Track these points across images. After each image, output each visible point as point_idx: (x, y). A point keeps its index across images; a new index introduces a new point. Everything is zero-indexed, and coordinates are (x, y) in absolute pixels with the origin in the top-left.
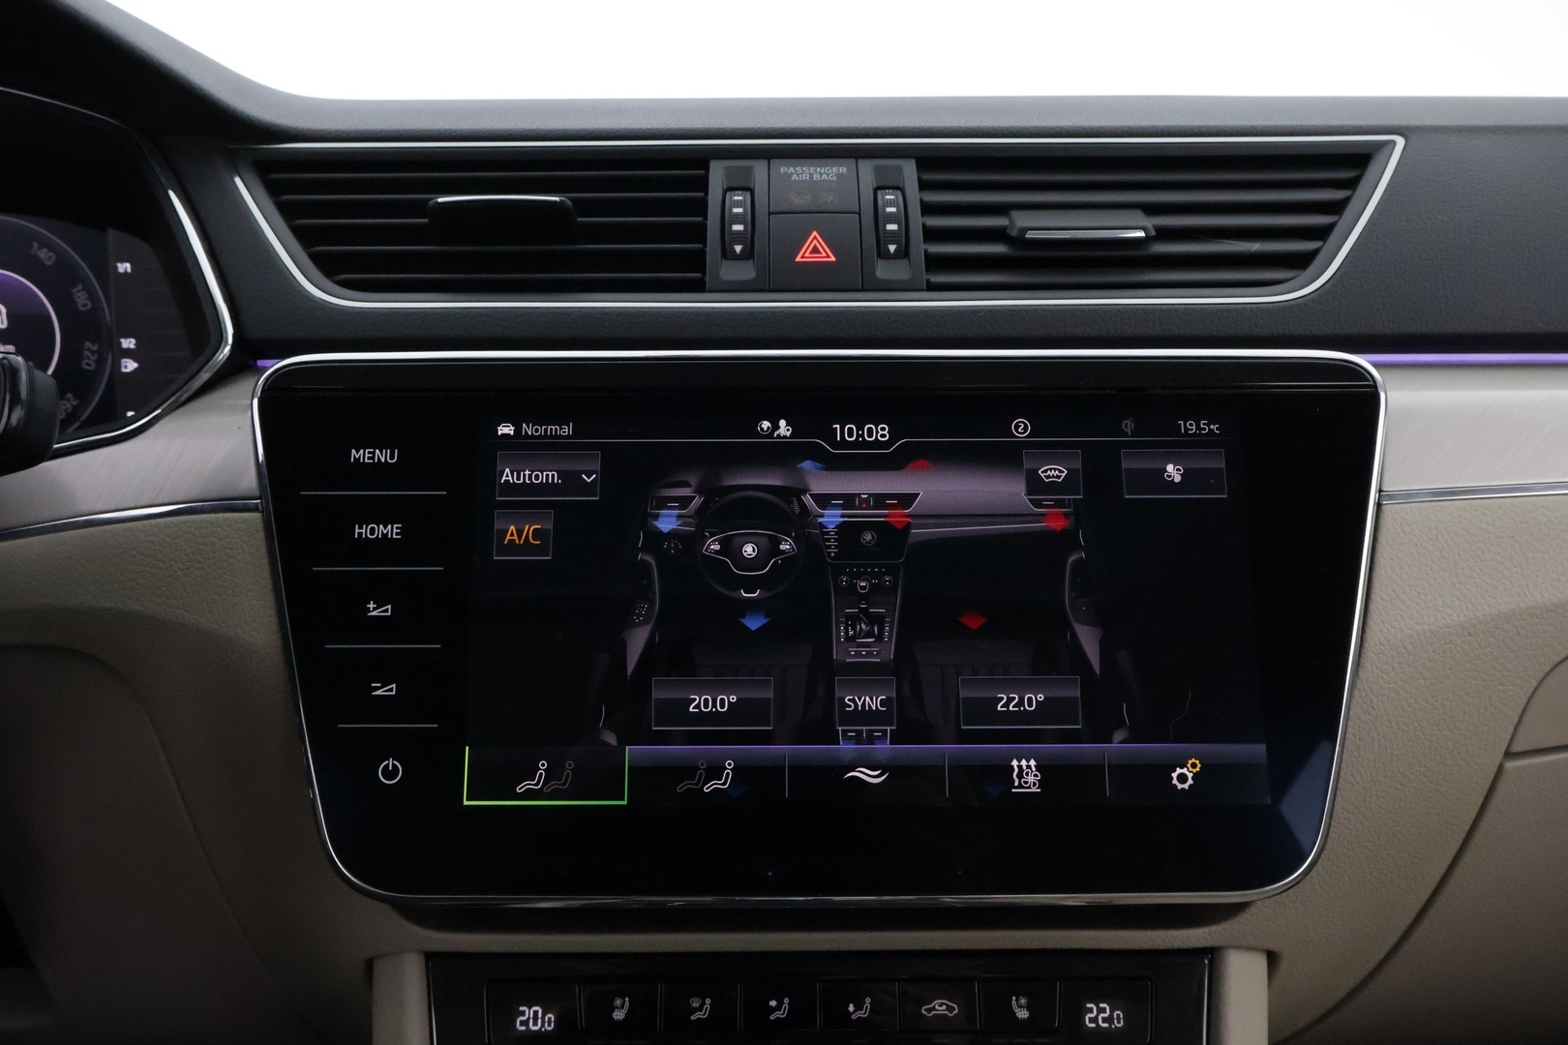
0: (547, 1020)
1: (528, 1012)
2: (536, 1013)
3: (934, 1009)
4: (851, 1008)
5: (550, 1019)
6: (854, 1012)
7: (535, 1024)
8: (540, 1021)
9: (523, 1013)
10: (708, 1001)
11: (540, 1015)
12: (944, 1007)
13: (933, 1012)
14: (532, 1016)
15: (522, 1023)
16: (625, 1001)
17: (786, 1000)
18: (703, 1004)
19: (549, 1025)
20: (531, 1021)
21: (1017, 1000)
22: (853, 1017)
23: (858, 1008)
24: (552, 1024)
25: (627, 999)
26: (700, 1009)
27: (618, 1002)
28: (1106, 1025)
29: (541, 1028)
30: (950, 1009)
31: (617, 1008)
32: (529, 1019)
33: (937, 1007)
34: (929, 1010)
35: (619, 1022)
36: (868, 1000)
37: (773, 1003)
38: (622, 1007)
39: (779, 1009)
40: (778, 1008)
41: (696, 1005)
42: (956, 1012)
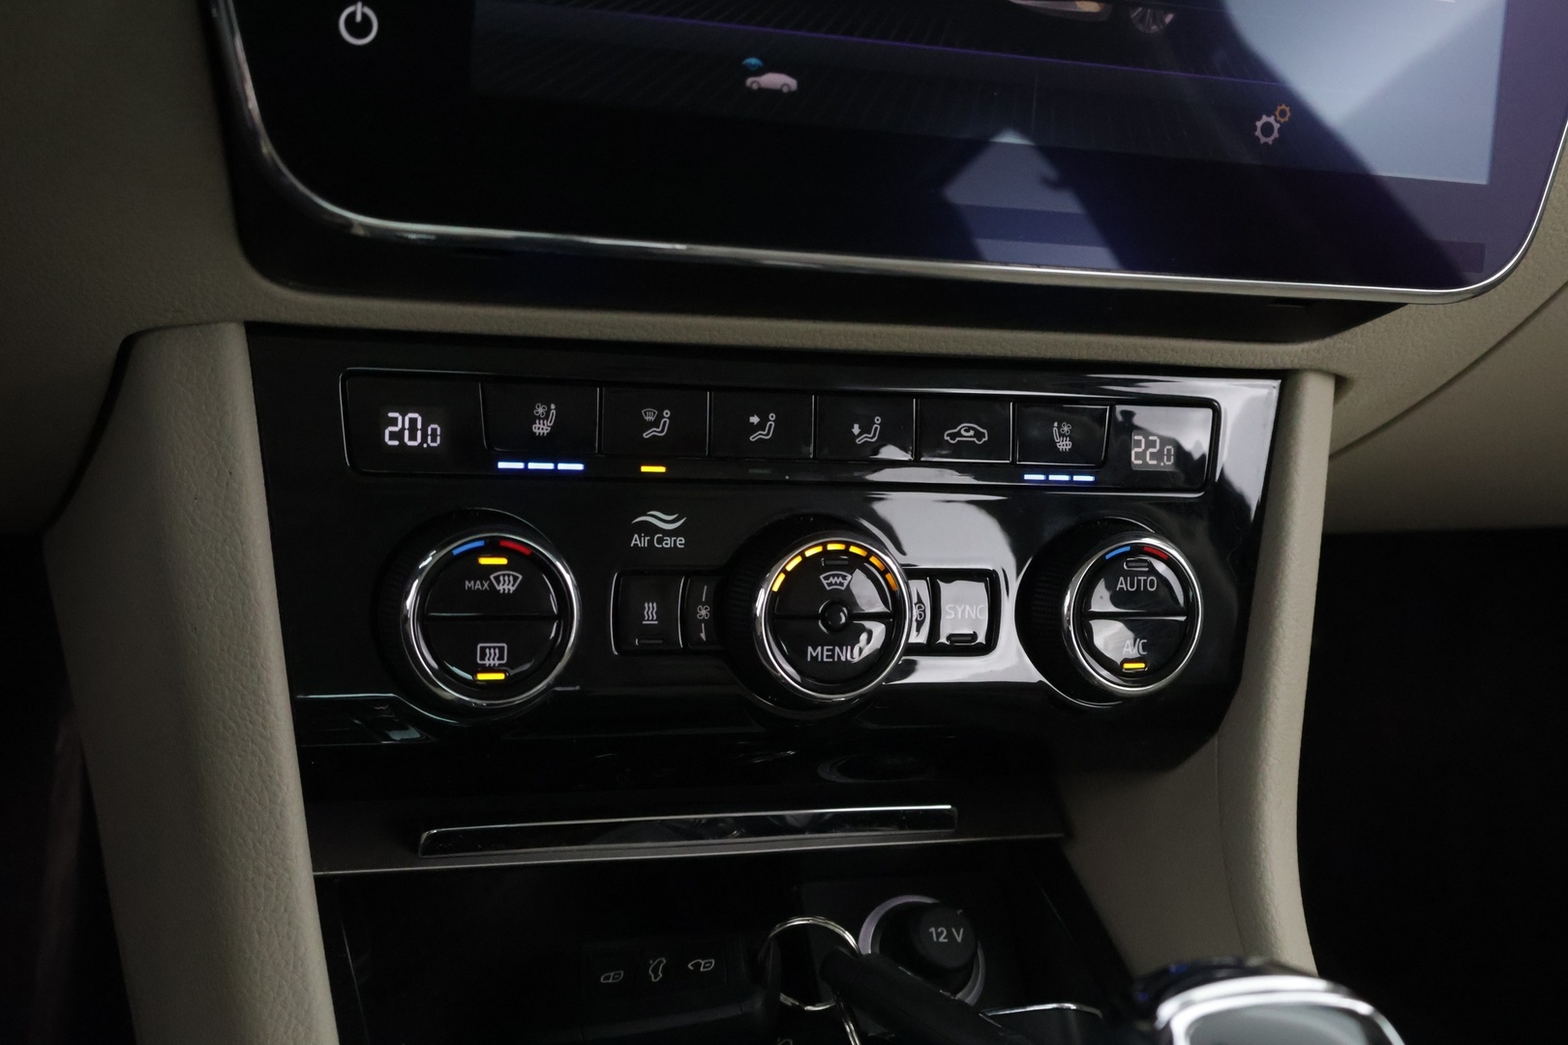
0: (429, 432)
1: (401, 421)
2: (413, 421)
3: (959, 434)
4: (856, 430)
5: (434, 431)
6: (860, 434)
7: (413, 437)
8: (419, 433)
9: (394, 422)
10: (667, 413)
11: (419, 426)
12: (972, 433)
13: (958, 439)
14: (407, 426)
15: (393, 436)
16: (549, 410)
17: (772, 417)
18: (660, 417)
19: (434, 440)
20: (407, 433)
21: (1059, 427)
22: (858, 441)
23: (865, 430)
24: (438, 438)
25: (553, 406)
26: (656, 424)
27: (540, 410)
28: (1155, 462)
29: (421, 444)
30: (978, 435)
31: (540, 418)
32: (403, 429)
33: (963, 432)
34: (953, 436)
35: (541, 438)
36: (878, 420)
37: (755, 420)
38: (547, 418)
39: (763, 428)
40: (761, 426)
41: (650, 418)
42: (986, 439)
